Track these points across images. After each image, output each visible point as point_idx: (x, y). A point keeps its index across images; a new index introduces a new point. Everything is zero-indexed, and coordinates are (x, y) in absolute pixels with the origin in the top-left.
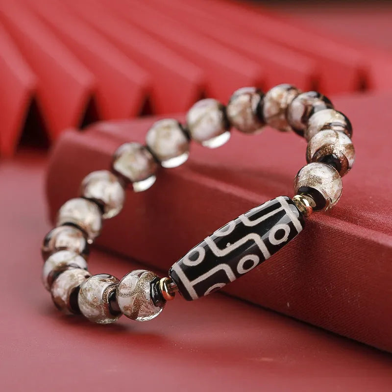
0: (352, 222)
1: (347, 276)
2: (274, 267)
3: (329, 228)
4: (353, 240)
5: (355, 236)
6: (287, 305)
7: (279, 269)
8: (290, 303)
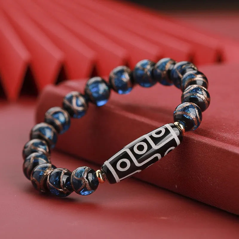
0: (213, 138)
1: (210, 170)
2: (168, 165)
3: (200, 142)
4: (214, 149)
5: (214, 147)
7: (171, 166)
8: (177, 186)
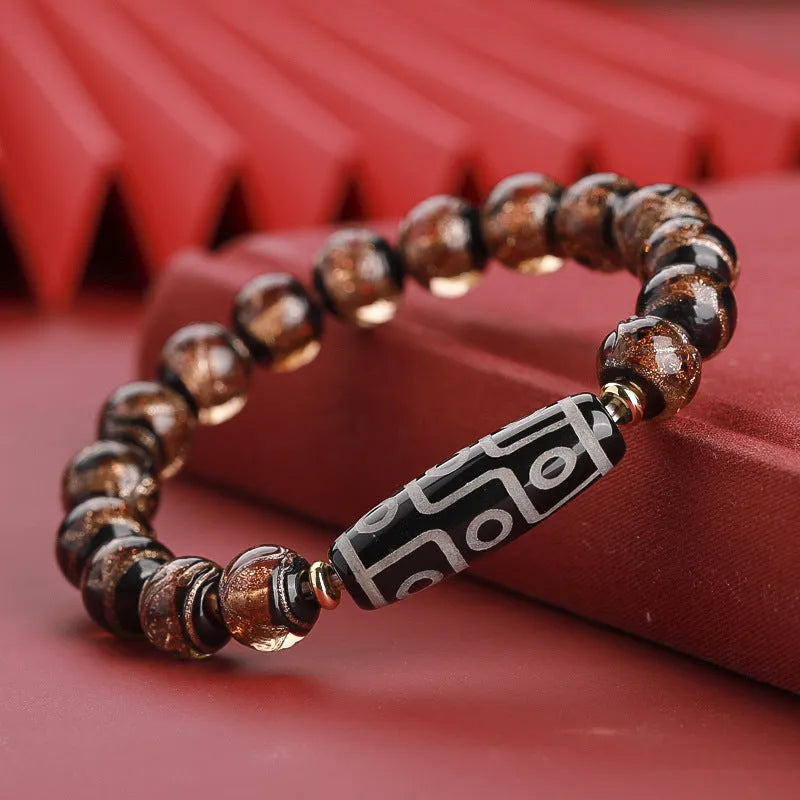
0: (781, 444)
1: (770, 558)
2: (618, 538)
4: (784, 482)
5: (787, 473)
6: (646, 618)
7: (629, 542)
8: (651, 615)
